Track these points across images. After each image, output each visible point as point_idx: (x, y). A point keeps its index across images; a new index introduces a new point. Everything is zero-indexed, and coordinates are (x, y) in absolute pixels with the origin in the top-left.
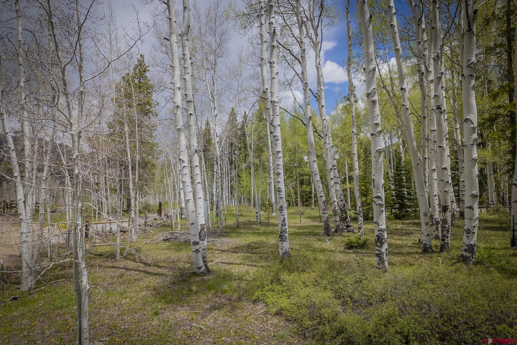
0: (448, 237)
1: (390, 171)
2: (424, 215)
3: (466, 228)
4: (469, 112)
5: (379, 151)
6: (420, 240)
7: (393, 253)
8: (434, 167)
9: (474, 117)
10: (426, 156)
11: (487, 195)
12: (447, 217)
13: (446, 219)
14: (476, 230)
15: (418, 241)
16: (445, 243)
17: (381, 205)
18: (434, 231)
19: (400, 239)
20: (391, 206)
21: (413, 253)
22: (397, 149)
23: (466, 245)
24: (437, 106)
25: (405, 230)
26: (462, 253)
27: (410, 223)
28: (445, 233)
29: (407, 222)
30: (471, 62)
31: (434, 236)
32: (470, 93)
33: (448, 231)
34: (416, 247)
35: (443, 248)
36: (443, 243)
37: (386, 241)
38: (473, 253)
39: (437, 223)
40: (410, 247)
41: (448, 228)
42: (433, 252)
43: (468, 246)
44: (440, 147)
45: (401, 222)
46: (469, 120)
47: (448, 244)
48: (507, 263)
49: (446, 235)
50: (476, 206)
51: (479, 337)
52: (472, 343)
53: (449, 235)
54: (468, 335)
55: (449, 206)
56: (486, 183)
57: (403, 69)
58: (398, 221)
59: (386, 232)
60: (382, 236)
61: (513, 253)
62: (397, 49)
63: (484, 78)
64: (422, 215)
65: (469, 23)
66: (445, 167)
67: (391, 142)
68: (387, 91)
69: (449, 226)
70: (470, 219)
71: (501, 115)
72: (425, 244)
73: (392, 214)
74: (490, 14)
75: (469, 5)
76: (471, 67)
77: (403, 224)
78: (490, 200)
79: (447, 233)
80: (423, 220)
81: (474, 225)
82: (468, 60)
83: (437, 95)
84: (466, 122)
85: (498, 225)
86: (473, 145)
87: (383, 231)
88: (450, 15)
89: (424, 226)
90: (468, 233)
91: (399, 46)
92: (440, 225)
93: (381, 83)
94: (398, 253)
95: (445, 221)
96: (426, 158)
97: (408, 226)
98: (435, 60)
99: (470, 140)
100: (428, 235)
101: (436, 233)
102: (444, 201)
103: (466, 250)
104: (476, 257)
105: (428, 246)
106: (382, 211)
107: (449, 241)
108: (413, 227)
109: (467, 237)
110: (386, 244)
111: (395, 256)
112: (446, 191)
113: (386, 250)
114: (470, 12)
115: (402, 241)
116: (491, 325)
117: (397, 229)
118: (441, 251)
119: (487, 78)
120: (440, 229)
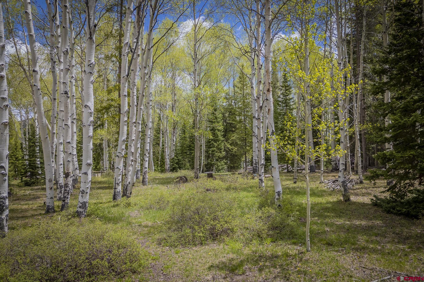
0: (68, 198)
1: (24, 142)
2: (49, 181)
3: (81, 189)
4: (88, 100)
5: (5, 124)
6: (45, 203)
7: (18, 217)
8: (61, 141)
9: (91, 104)
10: (55, 131)
11: (103, 163)
12: (69, 181)
13: (67, 183)
14: (88, 191)
15: (43, 204)
16: (65, 203)
17: (4, 175)
18: (58, 194)
19: (26, 204)
20: (22, 175)
21: (37, 215)
22: (33, 123)
23: (80, 203)
24: (65, 91)
25: (33, 195)
26: (77, 209)
27: (39, 189)
28: (66, 195)
29: (36, 188)
30: (91, 62)
31: (58, 198)
32: (89, 85)
33: (68, 193)
34: (40, 209)
35: (63, 208)
36: (63, 203)
37: (7, 208)
38: (85, 209)
39: (61, 187)
40: (35, 210)
41: (69, 191)
42: (55, 212)
43: (81, 203)
44: (66, 125)
45: (30, 188)
46: (88, 106)
47: (67, 203)
48: (109, 212)
49: (66, 196)
50: (90, 172)
51: (79, 274)
52: (74, 281)
53: (69, 196)
54: (70, 275)
55: (70, 173)
56: (103, 154)
57: (36, 53)
58: (26, 188)
59: (7, 200)
60: (3, 203)
61: (114, 205)
62: (30, 35)
63: (105, 77)
64: (47, 181)
65: (90, 33)
66: (69, 141)
67: (28, 117)
68: (24, 70)
69: (70, 189)
70: (85, 182)
71: (112, 106)
72: (48, 206)
73: (22, 182)
74: (109, 31)
75: (91, 19)
76: (91, 66)
77: (31, 190)
78: (105, 167)
79: (68, 195)
80: (48, 185)
81: (88, 186)
82: (89, 61)
83: (65, 83)
84: (86, 107)
85: (107, 185)
86: (90, 125)
87: (4, 199)
88: (81, 22)
89: (48, 191)
90: (83, 193)
91: (33, 32)
92: (63, 189)
93: (18, 61)
94: (22, 217)
95: (66, 185)
96: (54, 133)
97: (36, 192)
98: (64, 54)
99: (88, 122)
100: (52, 198)
101: (60, 196)
102: (67, 169)
103: (80, 207)
104: (87, 211)
105: (51, 207)
106: (5, 180)
107: (69, 201)
108: (41, 192)
109: (82, 196)
110: (8, 211)
111: (19, 220)
112: (68, 161)
113: (7, 216)
114: (92, 25)
115: (28, 206)
116: (88, 262)
117: (25, 195)
118: (62, 210)
119: (106, 77)
120: (63, 192)
